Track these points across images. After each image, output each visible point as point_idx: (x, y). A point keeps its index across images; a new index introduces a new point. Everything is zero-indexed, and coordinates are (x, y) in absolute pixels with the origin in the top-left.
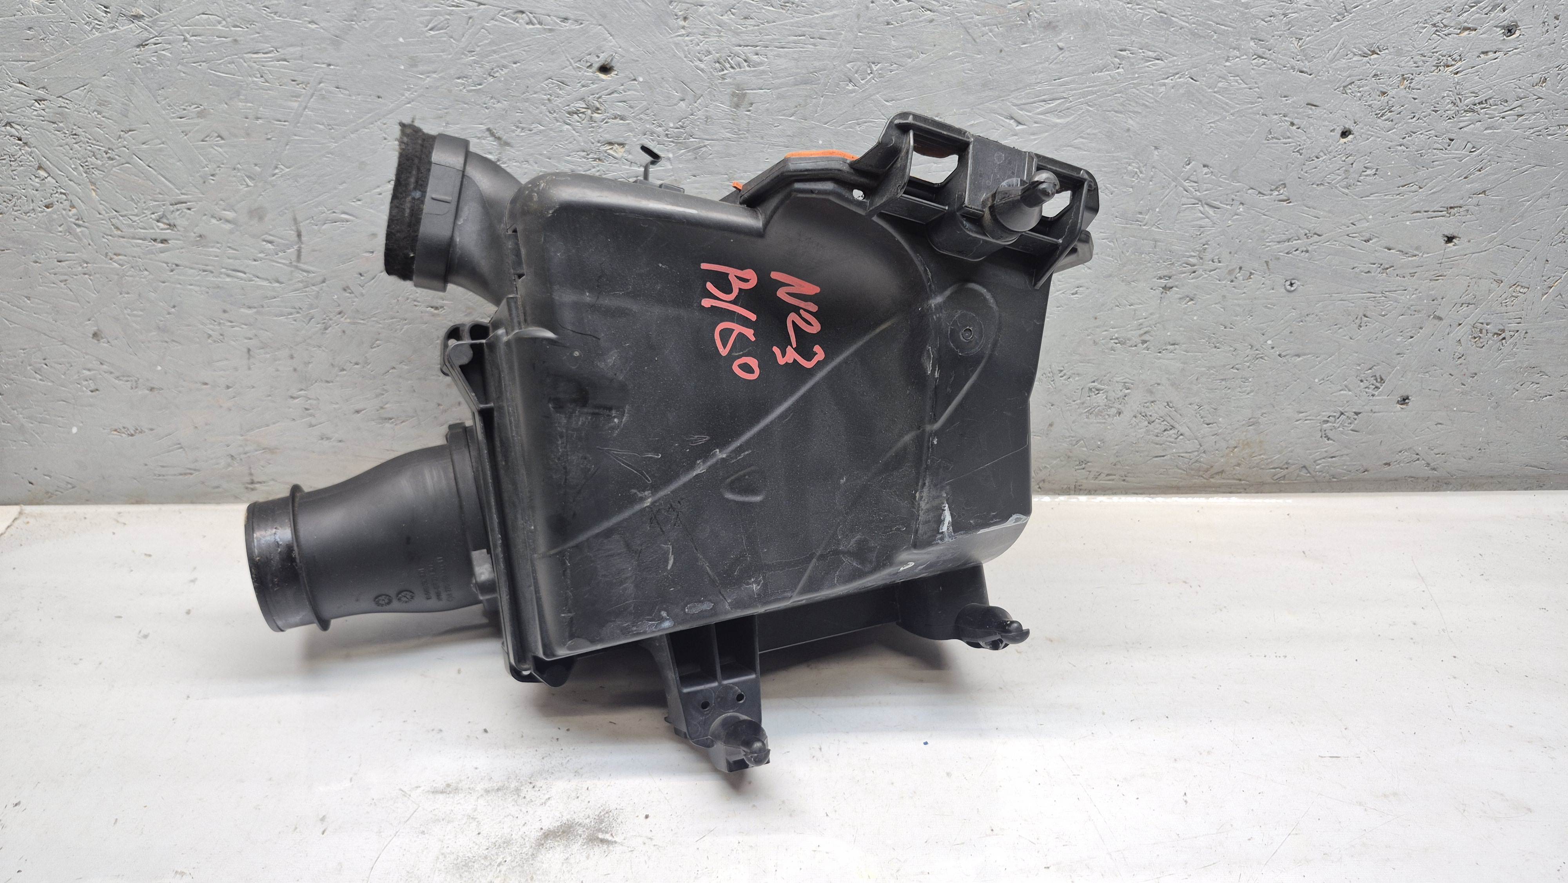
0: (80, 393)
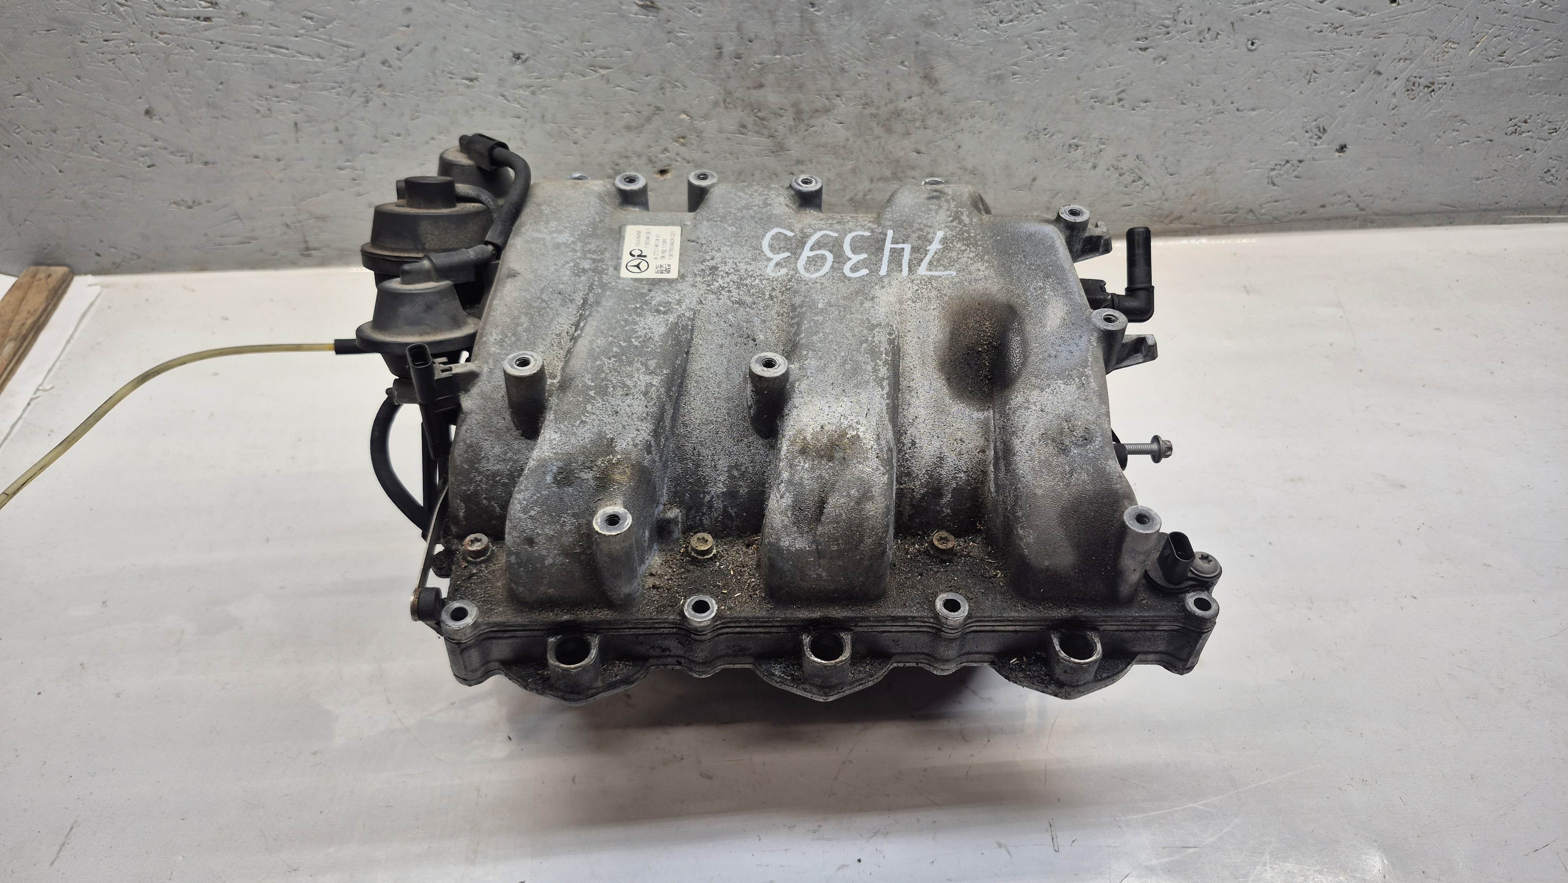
0: (138, 169)
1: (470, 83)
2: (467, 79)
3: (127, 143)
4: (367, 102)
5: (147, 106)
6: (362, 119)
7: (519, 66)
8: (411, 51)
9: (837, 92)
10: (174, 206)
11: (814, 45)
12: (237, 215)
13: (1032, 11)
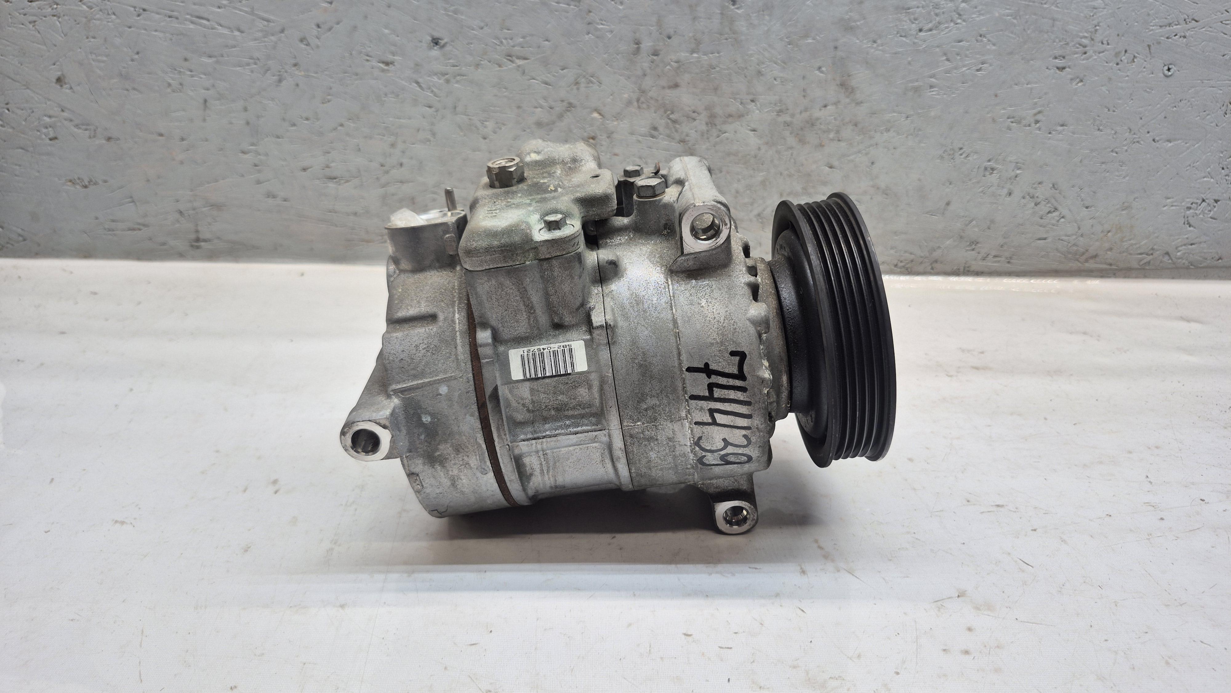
1: (386, 68)
2: (383, 62)
3: (33, 112)
4: (280, 81)
5: (59, 73)
6: (273, 99)
7: (436, 52)
8: (330, 29)
9: (751, 97)
10: (69, 184)
11: (732, 45)
12: (131, 197)
13: (952, 21)
